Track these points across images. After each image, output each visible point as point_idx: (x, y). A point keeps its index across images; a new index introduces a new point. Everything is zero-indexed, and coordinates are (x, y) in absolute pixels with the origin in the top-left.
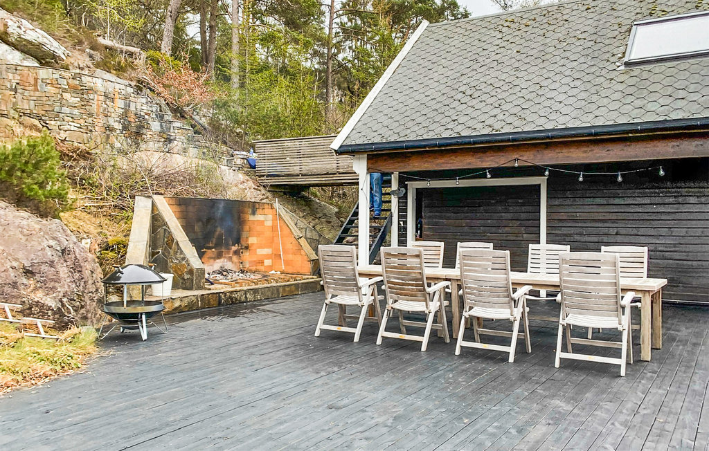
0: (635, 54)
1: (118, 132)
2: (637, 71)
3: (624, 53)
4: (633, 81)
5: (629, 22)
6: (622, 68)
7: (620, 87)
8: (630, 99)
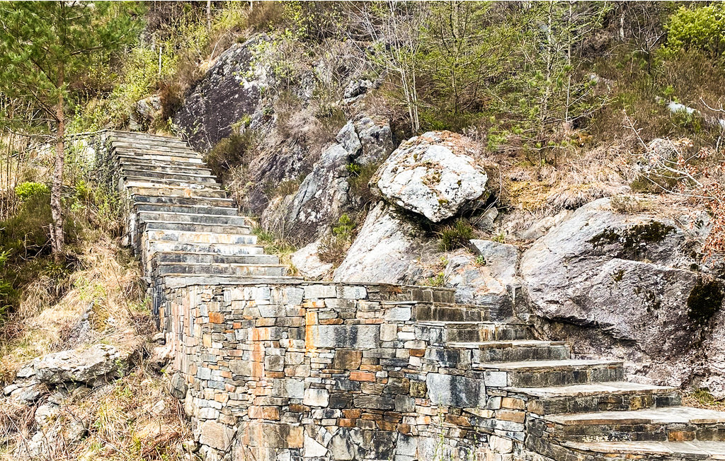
1: (318, 414)
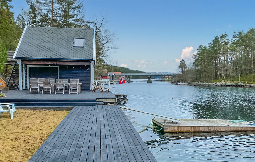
0: (75, 45)
2: (75, 48)
3: (73, 44)
4: (75, 50)
5: (73, 37)
6: (73, 47)
7: (73, 51)
8: (75, 54)
